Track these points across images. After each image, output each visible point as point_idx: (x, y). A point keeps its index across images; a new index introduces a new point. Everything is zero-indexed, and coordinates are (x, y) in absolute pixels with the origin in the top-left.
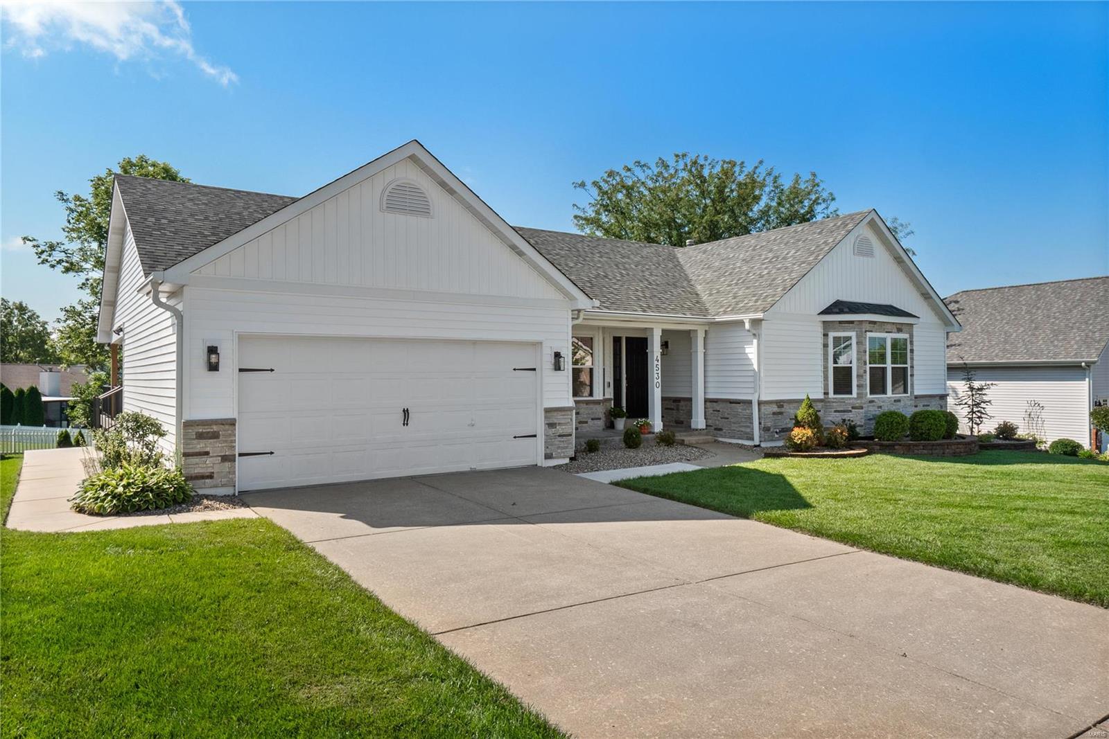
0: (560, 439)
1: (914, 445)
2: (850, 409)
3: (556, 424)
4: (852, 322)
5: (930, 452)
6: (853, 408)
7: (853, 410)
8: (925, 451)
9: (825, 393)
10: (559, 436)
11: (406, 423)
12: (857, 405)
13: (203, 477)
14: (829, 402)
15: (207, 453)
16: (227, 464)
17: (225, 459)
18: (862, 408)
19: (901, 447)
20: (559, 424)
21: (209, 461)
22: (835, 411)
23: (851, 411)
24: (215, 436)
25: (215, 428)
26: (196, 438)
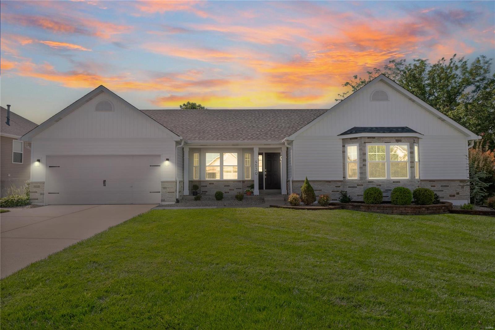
0: (169, 194)
1: (372, 206)
2: (356, 186)
3: (166, 187)
4: (356, 138)
5: (382, 211)
6: (358, 185)
7: (358, 187)
8: (378, 211)
9: (343, 177)
10: (168, 192)
11: (105, 185)
12: (360, 184)
13: (35, 199)
14: (345, 182)
15: (36, 192)
16: (42, 196)
17: (41, 194)
18: (362, 185)
19: (364, 207)
20: (168, 188)
21: (37, 194)
22: (349, 187)
23: (356, 187)
24: (39, 187)
25: (39, 184)
26: (34, 187)
